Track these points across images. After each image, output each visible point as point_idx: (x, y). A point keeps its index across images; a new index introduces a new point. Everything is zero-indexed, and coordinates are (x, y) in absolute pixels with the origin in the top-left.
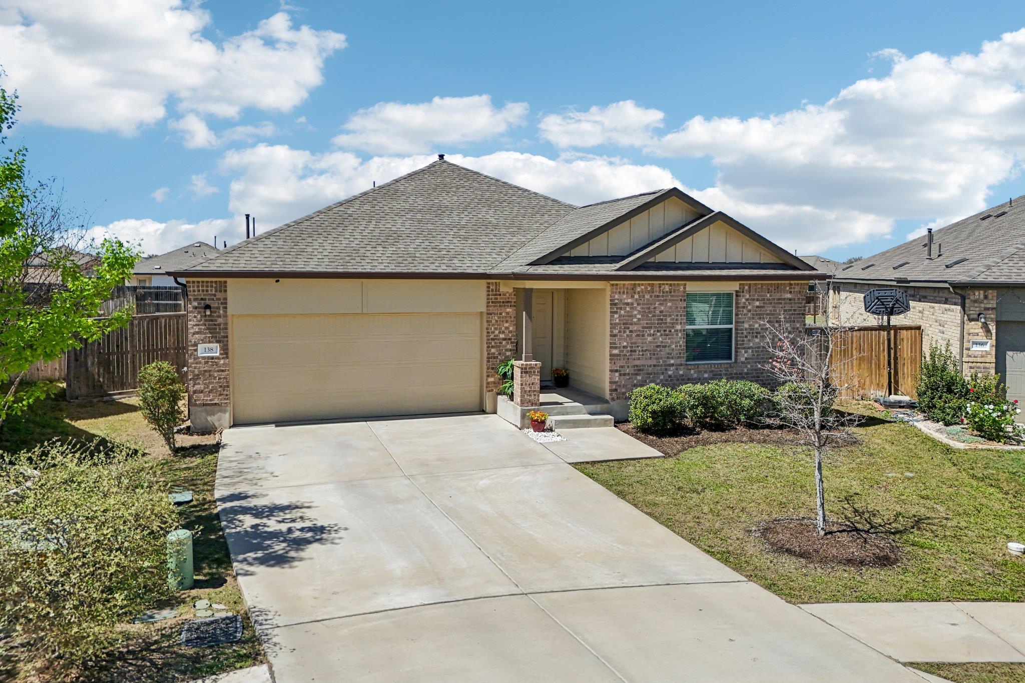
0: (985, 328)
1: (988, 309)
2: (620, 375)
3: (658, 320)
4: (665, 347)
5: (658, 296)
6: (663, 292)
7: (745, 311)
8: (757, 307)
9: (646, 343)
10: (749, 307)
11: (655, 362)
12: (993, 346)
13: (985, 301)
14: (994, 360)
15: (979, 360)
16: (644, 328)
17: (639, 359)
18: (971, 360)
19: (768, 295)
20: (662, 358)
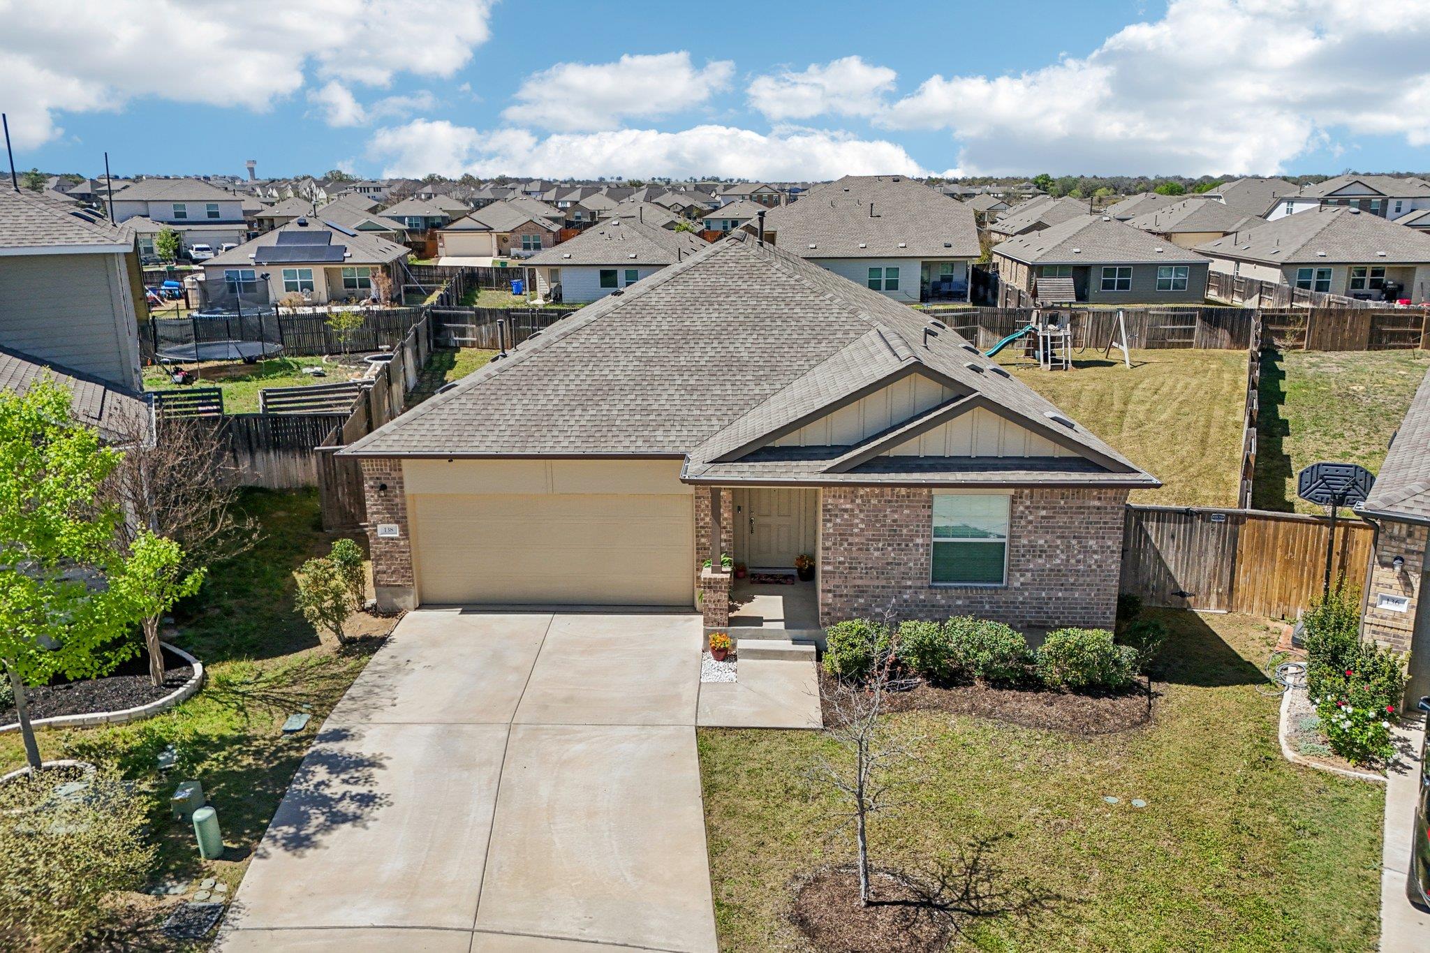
0: (1404, 578)
1: (1413, 552)
2: (835, 596)
3: (890, 531)
4: (899, 564)
5: (890, 501)
6: (898, 496)
7: (1023, 523)
8: (1043, 517)
9: (871, 559)
10: (1030, 518)
11: (884, 583)
12: (1413, 607)
13: (1408, 541)
14: (1411, 627)
15: (1388, 623)
16: (868, 540)
17: (861, 578)
18: (1376, 621)
19: (1062, 502)
20: (894, 578)
